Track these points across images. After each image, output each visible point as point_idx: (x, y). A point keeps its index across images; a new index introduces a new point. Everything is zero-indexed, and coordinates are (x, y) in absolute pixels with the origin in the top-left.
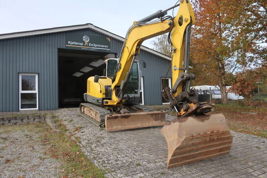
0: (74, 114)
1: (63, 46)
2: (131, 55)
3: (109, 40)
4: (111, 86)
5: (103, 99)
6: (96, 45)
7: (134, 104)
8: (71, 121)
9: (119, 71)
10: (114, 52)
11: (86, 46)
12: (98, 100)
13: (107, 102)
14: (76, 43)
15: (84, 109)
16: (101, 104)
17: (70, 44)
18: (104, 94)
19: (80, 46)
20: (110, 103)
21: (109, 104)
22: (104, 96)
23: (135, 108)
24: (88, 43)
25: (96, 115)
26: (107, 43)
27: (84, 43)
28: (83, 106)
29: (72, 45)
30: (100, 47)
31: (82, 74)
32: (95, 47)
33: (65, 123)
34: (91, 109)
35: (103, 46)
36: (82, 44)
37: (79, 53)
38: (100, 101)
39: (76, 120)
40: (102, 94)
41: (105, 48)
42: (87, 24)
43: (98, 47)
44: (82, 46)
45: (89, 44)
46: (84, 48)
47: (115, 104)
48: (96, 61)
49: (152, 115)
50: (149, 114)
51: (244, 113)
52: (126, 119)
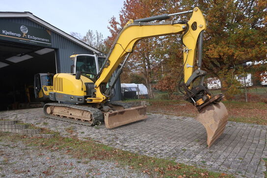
3: (50, 33)
5: (86, 97)
6: (35, 38)
9: (107, 67)
10: (55, 47)
11: (25, 37)
12: (79, 99)
13: (91, 100)
14: (13, 34)
15: (52, 110)
17: (4, 34)
18: (85, 91)
19: (18, 37)
21: (94, 101)
22: (85, 94)
24: (27, 34)
25: (82, 114)
26: (48, 37)
27: (22, 34)
28: (49, 106)
29: (7, 35)
30: (40, 41)
35: (43, 40)
36: (19, 35)
38: (81, 100)
40: (83, 92)
41: (45, 42)
42: (26, 13)
43: (38, 40)
44: (20, 37)
45: (27, 36)
46: (22, 40)
47: (101, 101)
48: (20, 56)
49: (138, 109)
50: (136, 109)
51: (176, 105)
52: (122, 115)
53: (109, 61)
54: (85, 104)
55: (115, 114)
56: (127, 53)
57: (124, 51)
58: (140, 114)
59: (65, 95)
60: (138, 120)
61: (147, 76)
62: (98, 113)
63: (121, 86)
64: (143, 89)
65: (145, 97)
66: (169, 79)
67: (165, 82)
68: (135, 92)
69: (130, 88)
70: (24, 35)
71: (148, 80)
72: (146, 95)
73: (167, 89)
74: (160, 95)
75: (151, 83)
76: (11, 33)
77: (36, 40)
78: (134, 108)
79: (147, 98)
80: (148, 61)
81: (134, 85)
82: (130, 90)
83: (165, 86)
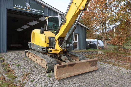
0: (20, 58)
1: (11, 8)
2: (78, 10)
3: (43, 7)
4: (54, 38)
5: (47, 48)
6: (35, 10)
7: (69, 52)
8: (18, 65)
9: (64, 24)
11: (28, 9)
12: (42, 49)
13: (51, 51)
14: (21, 7)
15: (28, 55)
16: (45, 52)
17: (16, 7)
18: (47, 43)
19: (24, 9)
20: (53, 51)
22: (48, 45)
23: (70, 55)
24: (29, 7)
25: (42, 62)
26: (42, 9)
27: (27, 7)
28: (28, 52)
29: (18, 7)
30: (37, 11)
31: (22, 30)
32: (34, 11)
33: (13, 68)
34: (36, 56)
35: (39, 11)
36: (25, 8)
37: (22, 15)
38: (44, 50)
39: (22, 64)
40: (46, 43)
41: (40, 12)
43: (36, 11)
44: (25, 9)
45: (30, 9)
46: (26, 11)
47: (58, 52)
48: (32, 22)
49: (90, 62)
50: (88, 62)
51: (123, 56)
52: (72, 67)
53: (66, 19)
54: (46, 53)
55: (64, 66)
56: (80, 11)
57: (78, 8)
58: (92, 66)
59: (35, 45)
60: (89, 71)
61: (104, 35)
62: (53, 63)
63: (87, 41)
64: (101, 43)
65: (102, 48)
66: (119, 38)
67: (116, 39)
68: (96, 45)
69: (94, 42)
70: (28, 8)
71: (104, 38)
72: (102, 47)
73: (117, 44)
74: (112, 47)
75: (107, 39)
76: (20, 6)
77: (35, 11)
78: (85, 61)
79: (103, 49)
80: (105, 25)
81: (96, 40)
82: (94, 43)
83: (116, 42)
